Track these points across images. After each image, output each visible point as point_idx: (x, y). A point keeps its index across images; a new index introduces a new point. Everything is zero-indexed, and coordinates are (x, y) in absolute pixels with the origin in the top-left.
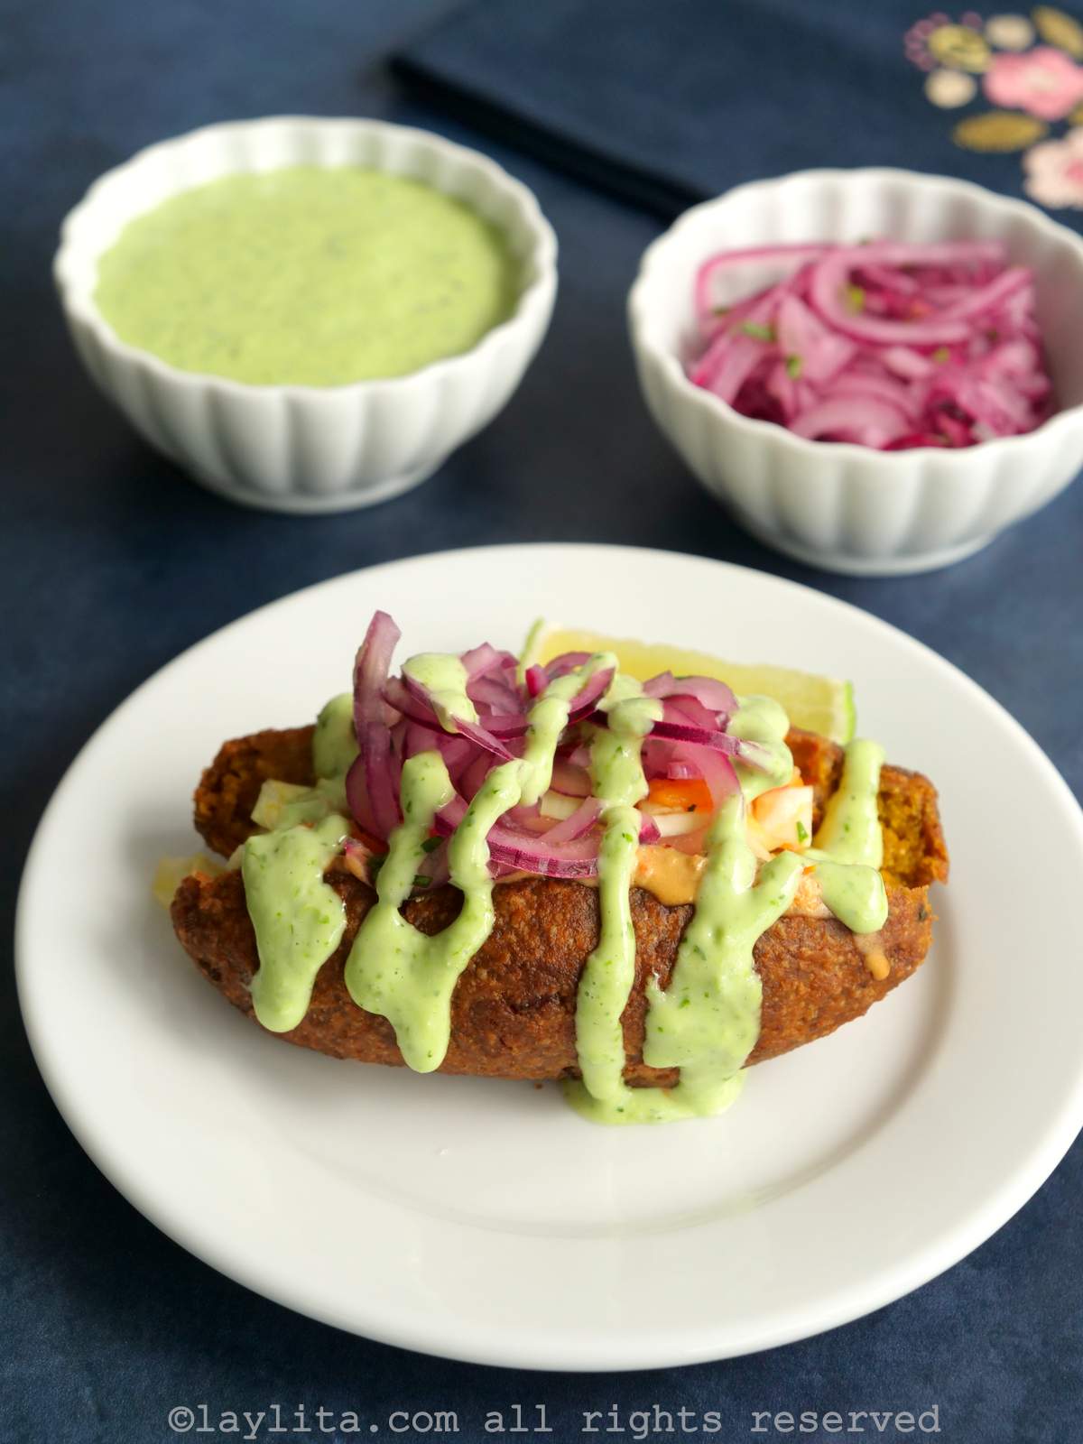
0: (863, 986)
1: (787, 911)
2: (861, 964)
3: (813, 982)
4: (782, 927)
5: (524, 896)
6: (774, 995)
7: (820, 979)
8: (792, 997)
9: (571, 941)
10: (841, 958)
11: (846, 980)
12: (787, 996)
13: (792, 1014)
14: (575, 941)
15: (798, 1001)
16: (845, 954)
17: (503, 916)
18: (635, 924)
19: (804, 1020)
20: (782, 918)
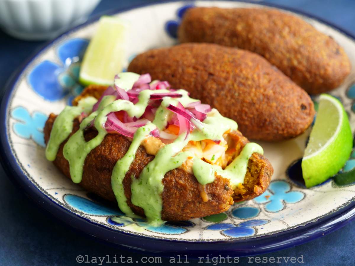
0: (200, 203)
1: (178, 167)
2: (198, 194)
3: (181, 193)
4: (175, 171)
5: (112, 138)
6: (168, 192)
7: (183, 193)
8: (174, 196)
9: (117, 154)
10: (192, 189)
11: (193, 198)
12: (172, 195)
13: (174, 202)
14: (118, 154)
15: (176, 198)
16: (194, 188)
17: (104, 141)
18: (136, 155)
19: (179, 206)
20: (177, 169)
